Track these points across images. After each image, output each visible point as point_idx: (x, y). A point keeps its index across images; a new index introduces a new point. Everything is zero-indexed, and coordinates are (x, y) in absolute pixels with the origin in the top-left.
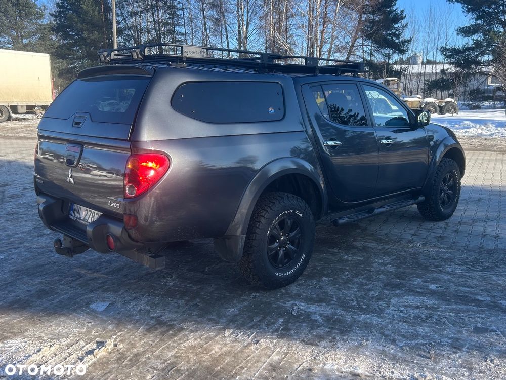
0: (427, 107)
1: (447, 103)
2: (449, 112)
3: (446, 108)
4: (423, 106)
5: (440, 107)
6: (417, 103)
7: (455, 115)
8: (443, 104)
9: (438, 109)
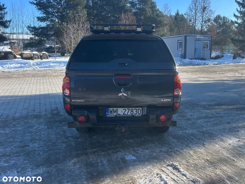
0: (34, 56)
1: (43, 54)
2: (45, 58)
3: (43, 56)
4: (32, 56)
5: (40, 56)
6: (29, 54)
7: (47, 59)
8: (42, 55)
9: (40, 57)
